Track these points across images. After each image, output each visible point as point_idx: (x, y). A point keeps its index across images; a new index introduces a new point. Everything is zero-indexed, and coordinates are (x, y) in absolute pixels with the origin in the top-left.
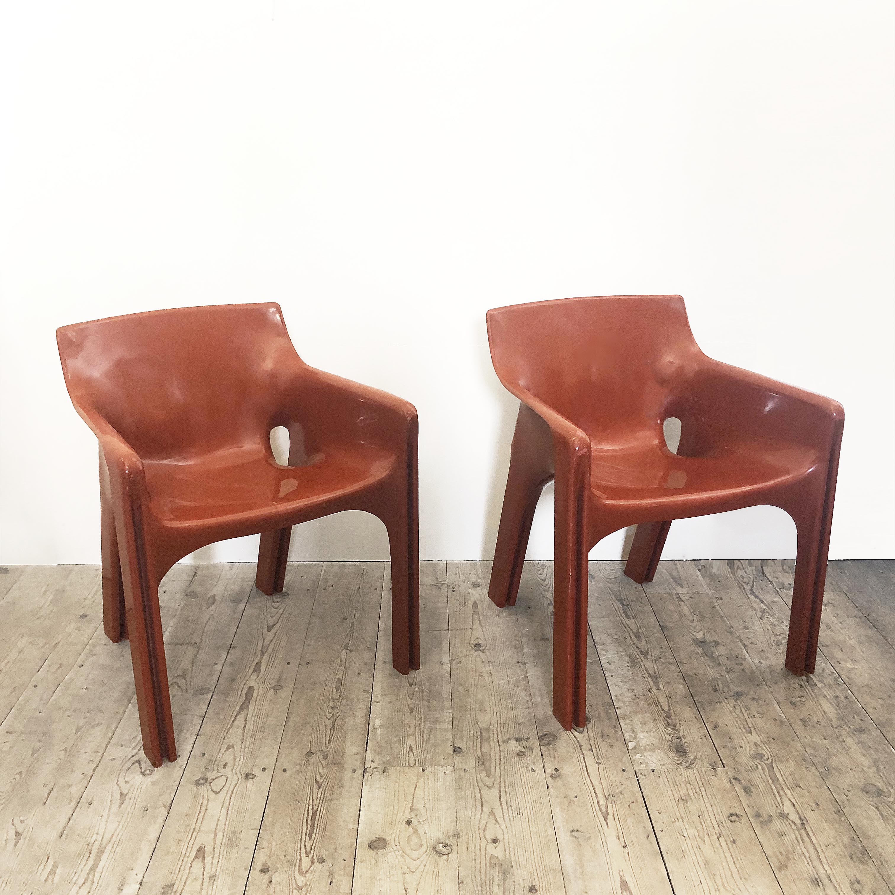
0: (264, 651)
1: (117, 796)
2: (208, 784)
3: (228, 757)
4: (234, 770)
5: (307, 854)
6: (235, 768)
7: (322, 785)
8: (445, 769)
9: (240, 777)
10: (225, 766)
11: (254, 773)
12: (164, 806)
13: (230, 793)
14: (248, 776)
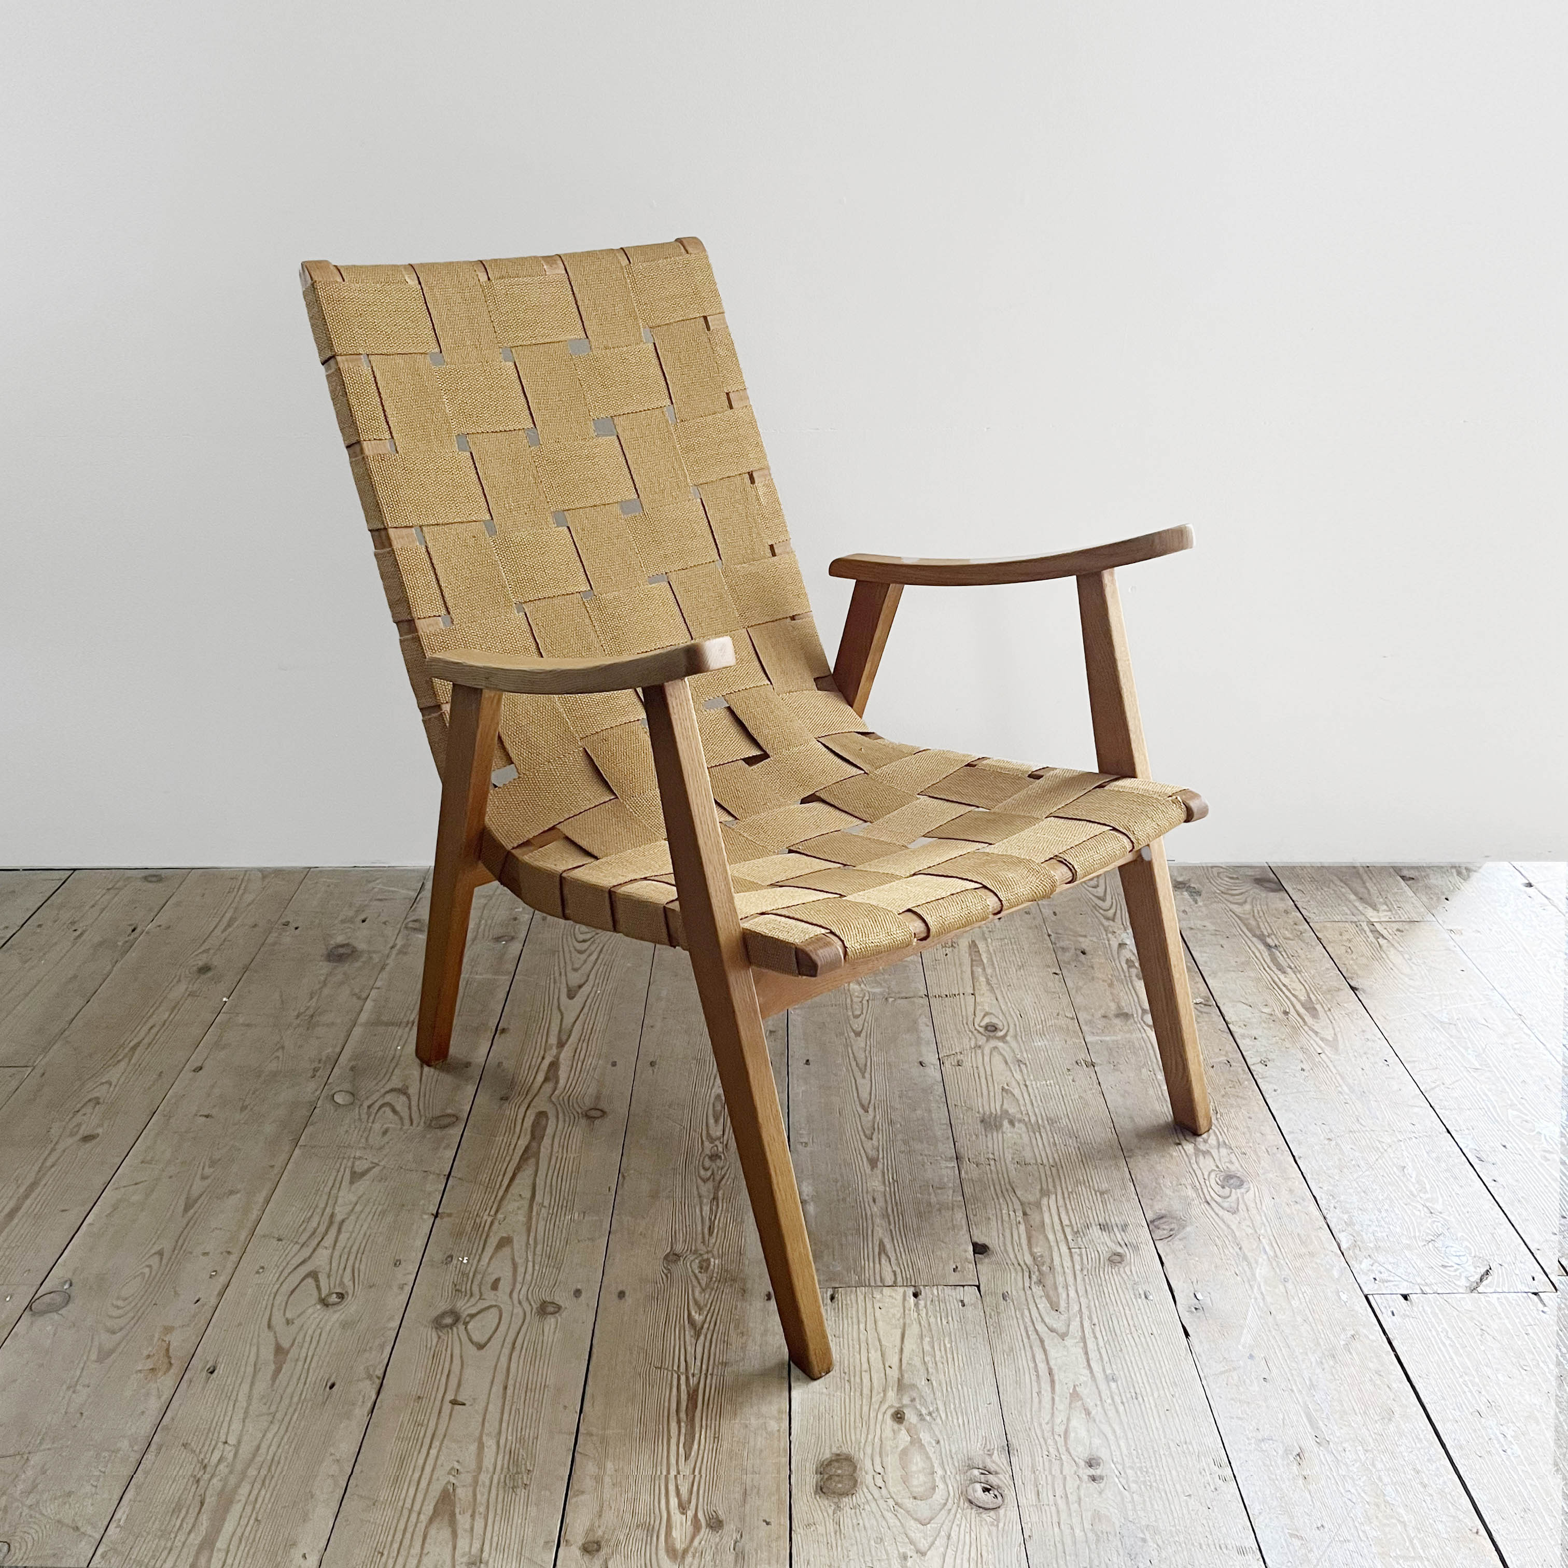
0: (564, 1040)
1: (267, 1353)
2: (461, 1327)
3: (500, 1268)
4: (515, 1295)
5: (683, 1508)
6: (517, 1290)
7: (702, 1327)
8: (959, 1293)
9: (528, 1309)
10: (495, 1286)
11: (557, 1300)
12: (370, 1377)
13: (508, 1345)
14: (546, 1309)
